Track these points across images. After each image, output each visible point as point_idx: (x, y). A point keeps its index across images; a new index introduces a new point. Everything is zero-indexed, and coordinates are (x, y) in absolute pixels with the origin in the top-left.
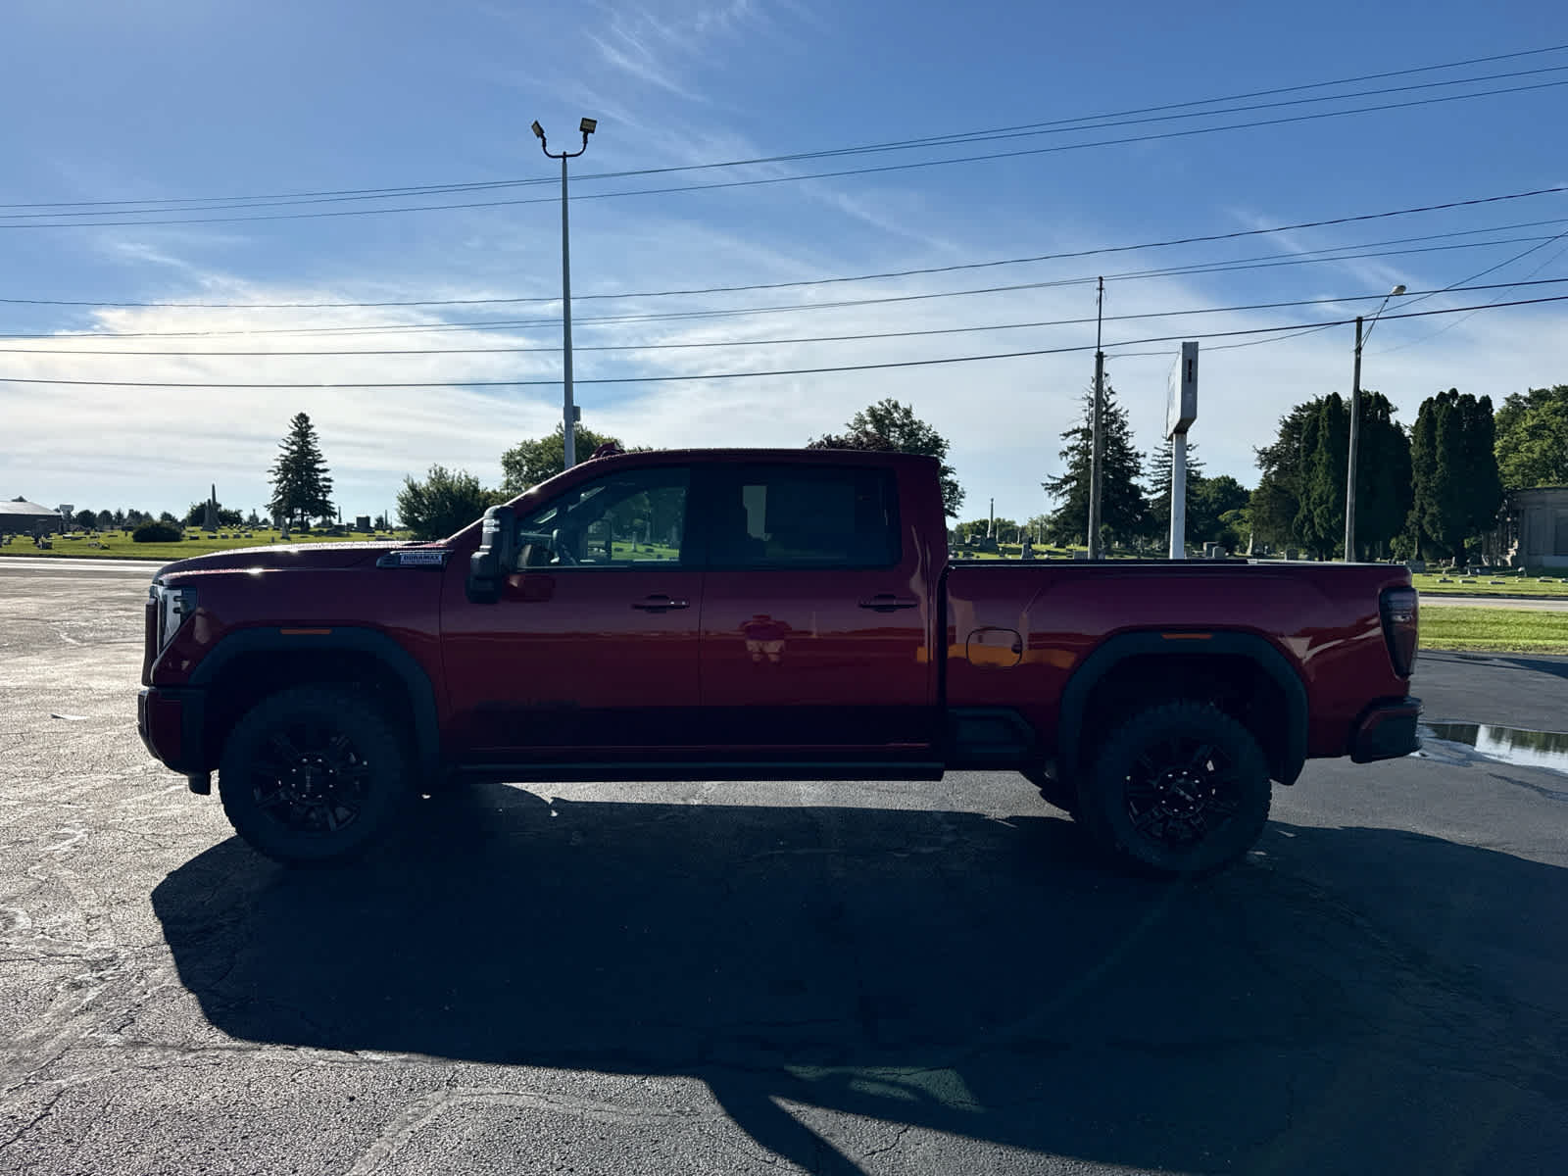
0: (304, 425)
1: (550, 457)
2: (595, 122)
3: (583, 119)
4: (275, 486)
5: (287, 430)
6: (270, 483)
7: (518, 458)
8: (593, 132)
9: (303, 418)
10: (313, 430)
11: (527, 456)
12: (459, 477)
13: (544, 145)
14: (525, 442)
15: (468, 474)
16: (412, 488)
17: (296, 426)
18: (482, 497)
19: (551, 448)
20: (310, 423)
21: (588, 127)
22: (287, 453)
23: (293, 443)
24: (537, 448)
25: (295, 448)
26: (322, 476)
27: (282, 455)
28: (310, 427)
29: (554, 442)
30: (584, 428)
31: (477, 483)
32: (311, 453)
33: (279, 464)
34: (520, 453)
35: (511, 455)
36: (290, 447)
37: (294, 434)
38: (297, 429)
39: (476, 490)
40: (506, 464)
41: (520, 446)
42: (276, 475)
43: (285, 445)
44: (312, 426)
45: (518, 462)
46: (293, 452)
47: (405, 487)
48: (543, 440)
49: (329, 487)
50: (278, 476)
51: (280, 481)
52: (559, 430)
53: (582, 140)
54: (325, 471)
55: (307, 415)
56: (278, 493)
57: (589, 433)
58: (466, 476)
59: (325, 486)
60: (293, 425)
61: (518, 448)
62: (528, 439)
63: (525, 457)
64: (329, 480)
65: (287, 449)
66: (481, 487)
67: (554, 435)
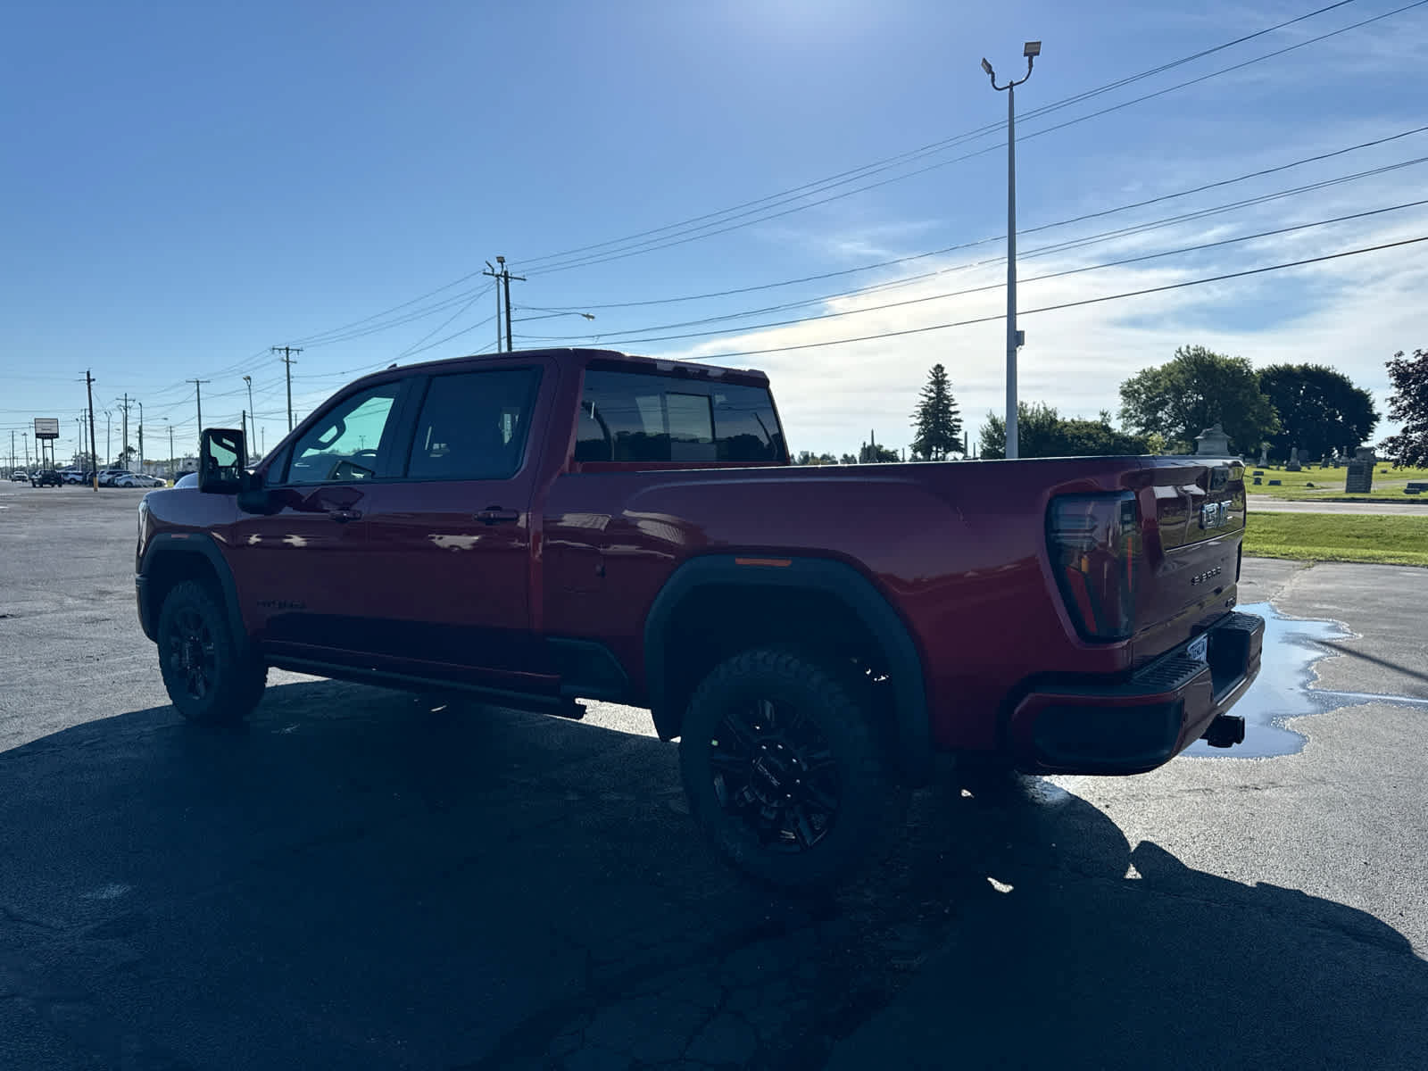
0: (940, 375)
1: (1169, 383)
2: (1040, 43)
3: (1027, 44)
4: (917, 428)
5: (926, 380)
6: (912, 425)
7: (1136, 387)
8: (1038, 54)
9: (939, 368)
10: (946, 379)
11: (1146, 384)
12: (1038, 410)
13: (993, 80)
14: (1144, 371)
15: (1047, 406)
16: (994, 422)
17: (933, 375)
18: (1059, 426)
19: (1170, 374)
20: (945, 372)
21: (1032, 51)
22: (925, 399)
23: (931, 391)
24: (1159, 374)
25: (932, 395)
26: (954, 417)
27: (923, 402)
28: (945, 375)
29: (1173, 368)
30: (1206, 350)
31: (1055, 414)
32: (947, 398)
33: (919, 409)
34: (1139, 381)
35: (1130, 384)
36: (929, 394)
37: (932, 383)
38: (934, 378)
39: (1054, 421)
40: (1124, 393)
41: (1138, 375)
42: (918, 418)
43: (924, 393)
44: (946, 375)
45: (1136, 391)
46: (930, 398)
47: (987, 422)
48: (1164, 367)
49: (959, 426)
50: (920, 420)
51: (921, 424)
52: (1178, 355)
53: (1027, 64)
54: (957, 412)
55: (943, 365)
56: (919, 434)
57: (1213, 356)
58: (1045, 408)
59: (955, 426)
60: (931, 375)
61: (1136, 376)
62: (1147, 367)
63: (1142, 385)
64: (960, 421)
65: (926, 396)
66: (1059, 418)
67: (1175, 361)
